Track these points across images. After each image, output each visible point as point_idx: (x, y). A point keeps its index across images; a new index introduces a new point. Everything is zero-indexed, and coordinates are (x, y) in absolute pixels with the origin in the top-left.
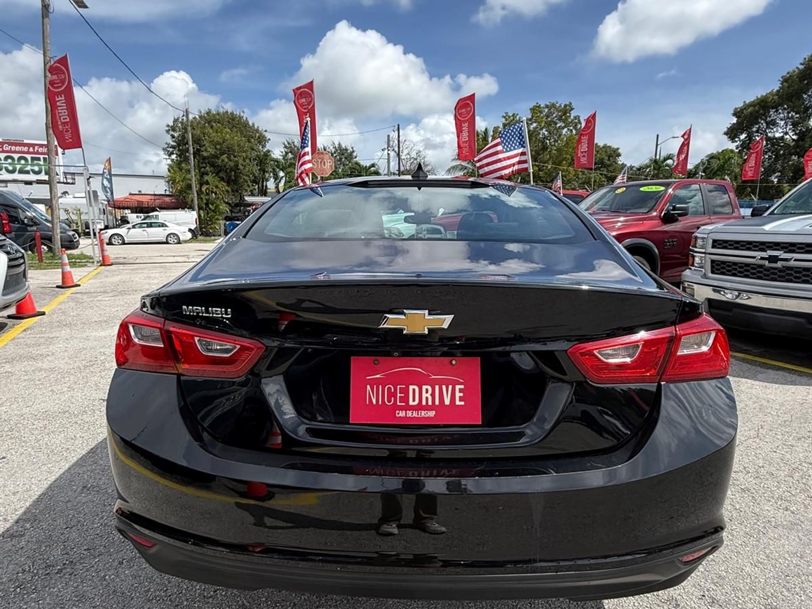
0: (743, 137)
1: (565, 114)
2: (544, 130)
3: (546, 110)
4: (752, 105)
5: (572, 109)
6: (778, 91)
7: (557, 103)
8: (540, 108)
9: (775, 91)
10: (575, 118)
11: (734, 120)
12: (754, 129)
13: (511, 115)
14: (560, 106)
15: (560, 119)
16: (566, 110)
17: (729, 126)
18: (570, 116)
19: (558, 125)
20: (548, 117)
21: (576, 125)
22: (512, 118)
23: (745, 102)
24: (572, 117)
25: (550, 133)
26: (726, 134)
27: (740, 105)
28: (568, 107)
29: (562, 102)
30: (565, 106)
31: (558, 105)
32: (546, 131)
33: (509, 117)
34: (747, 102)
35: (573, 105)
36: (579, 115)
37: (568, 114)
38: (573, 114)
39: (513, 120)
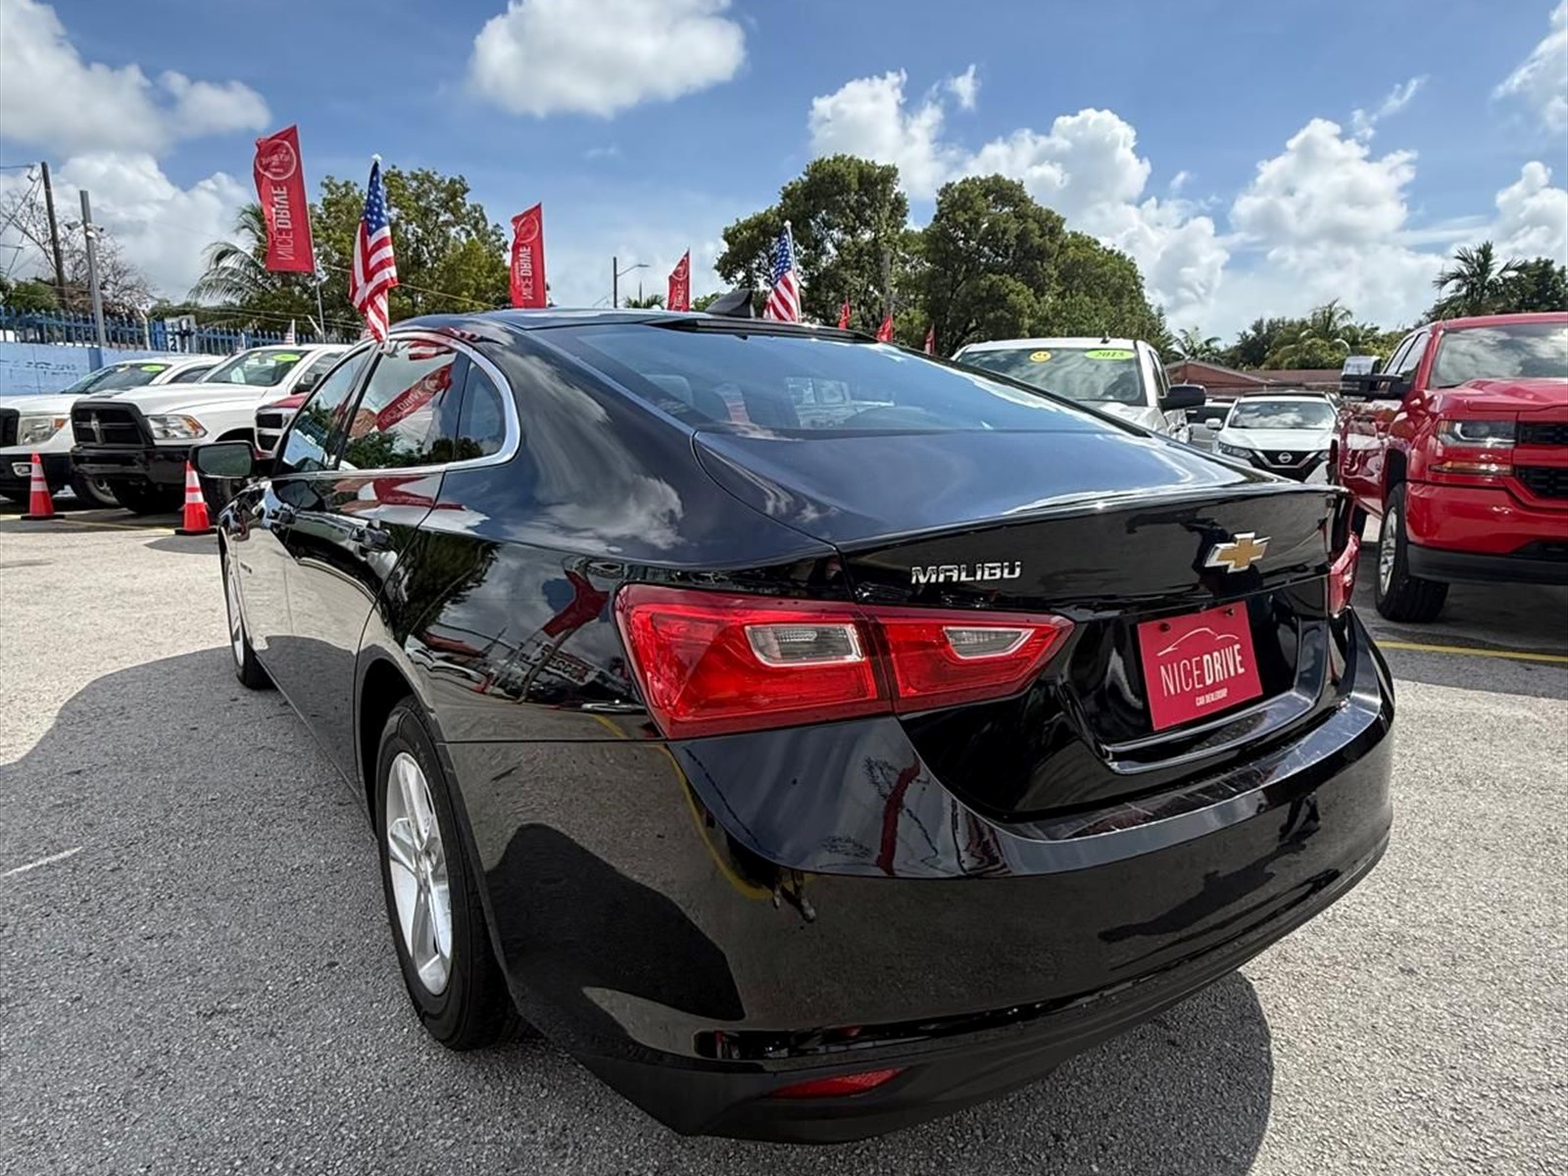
0: (740, 275)
1: (453, 197)
2: (414, 225)
3: (415, 184)
4: (747, 226)
5: (466, 190)
6: (779, 209)
7: (435, 173)
8: (402, 178)
9: (774, 208)
10: (474, 208)
11: (725, 247)
12: (754, 266)
13: (341, 183)
14: (443, 181)
15: (445, 205)
16: (454, 192)
17: (720, 256)
18: (465, 204)
19: (441, 219)
20: (418, 198)
21: (477, 223)
22: (343, 190)
23: (738, 220)
24: (468, 207)
25: (426, 230)
26: (717, 268)
27: (732, 224)
28: (457, 186)
29: (445, 173)
30: (452, 181)
31: (437, 177)
32: (418, 226)
33: (338, 188)
34: (741, 221)
35: (468, 183)
36: (482, 204)
37: (459, 199)
38: (470, 200)
39: (347, 194)
